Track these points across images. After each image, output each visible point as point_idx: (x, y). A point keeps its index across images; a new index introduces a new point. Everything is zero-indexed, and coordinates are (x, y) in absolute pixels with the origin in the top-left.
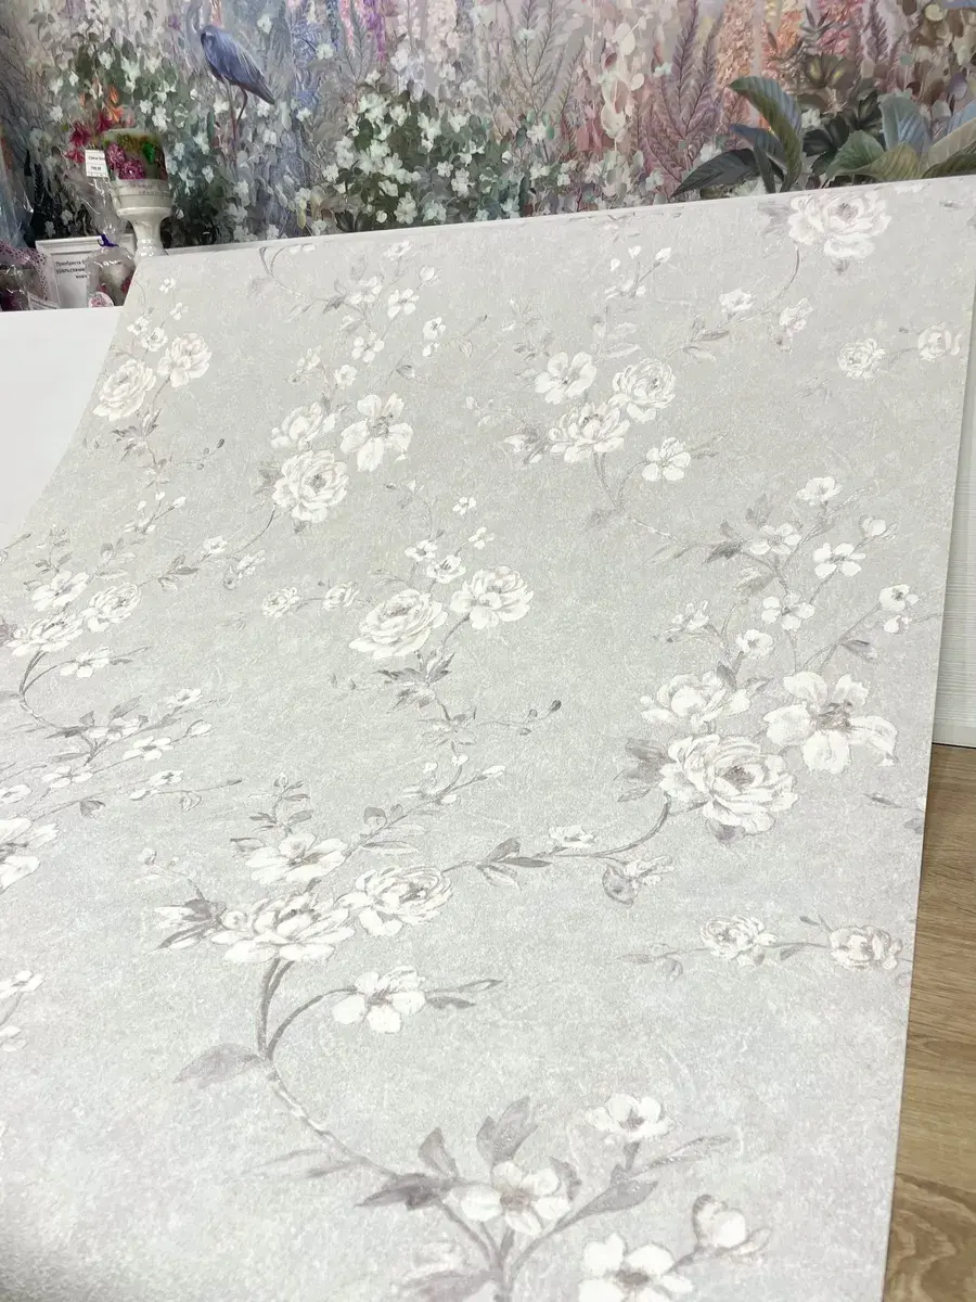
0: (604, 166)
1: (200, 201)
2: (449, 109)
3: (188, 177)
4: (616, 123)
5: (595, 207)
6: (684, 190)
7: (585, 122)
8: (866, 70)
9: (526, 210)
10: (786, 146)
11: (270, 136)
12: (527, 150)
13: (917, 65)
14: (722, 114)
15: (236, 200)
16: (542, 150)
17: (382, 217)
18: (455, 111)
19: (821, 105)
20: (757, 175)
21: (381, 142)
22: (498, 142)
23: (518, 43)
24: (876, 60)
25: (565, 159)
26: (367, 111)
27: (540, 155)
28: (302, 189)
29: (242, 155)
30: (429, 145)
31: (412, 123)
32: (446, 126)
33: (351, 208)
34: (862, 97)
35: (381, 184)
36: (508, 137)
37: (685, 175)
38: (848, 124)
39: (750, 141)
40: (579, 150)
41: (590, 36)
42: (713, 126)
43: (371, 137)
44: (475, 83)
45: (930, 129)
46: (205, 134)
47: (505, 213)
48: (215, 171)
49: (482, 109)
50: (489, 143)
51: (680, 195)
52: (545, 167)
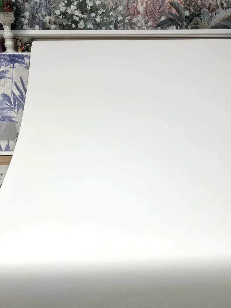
0: (137, 19)
4: (141, 8)
5: (134, 29)
7: (133, 7)
8: (199, 4)
9: (116, 28)
10: (181, 19)
12: (117, 12)
13: (210, 4)
14: (167, 9)
17: (74, 26)
19: (189, 10)
20: (174, 25)
21: (74, 5)
22: (109, 9)
24: (201, 2)
25: (127, 16)
27: (121, 14)
28: (48, 16)
29: (26, 4)
30: (89, 8)
31: (84, 2)
32: (94, 3)
33: (64, 23)
34: (198, 10)
35: (74, 17)
36: (112, 8)
37: (158, 23)
38: (194, 15)
39: (173, 16)
40: (131, 14)
42: (165, 12)
43: (71, 4)
45: (211, 18)
47: (110, 28)
50: (107, 9)
51: (156, 28)
52: (122, 17)
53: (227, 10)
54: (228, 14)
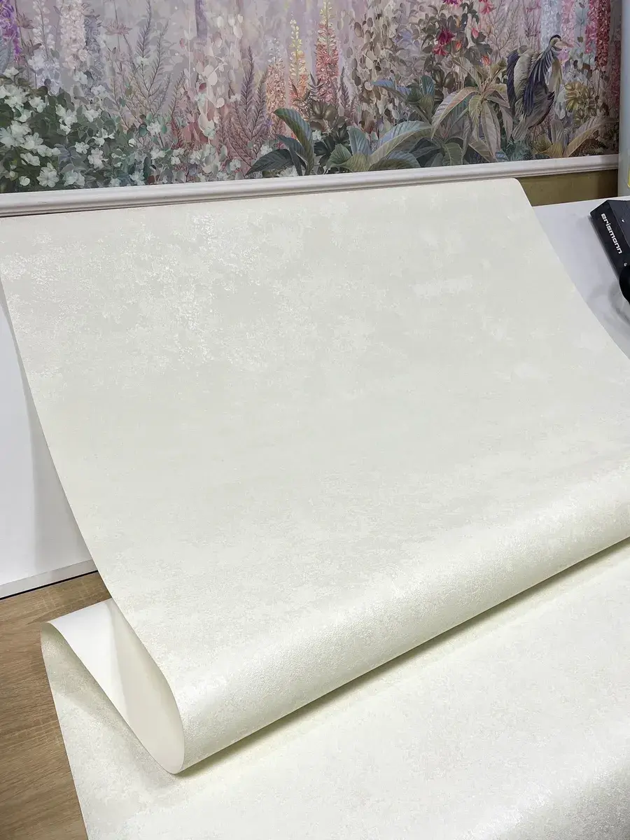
0: (203, 154)
2: (82, 104)
4: (209, 127)
5: (198, 180)
6: (252, 172)
7: (188, 125)
8: (341, 113)
9: (149, 180)
10: (306, 149)
12: (148, 139)
13: (363, 112)
14: (271, 128)
16: (159, 140)
17: (25, 181)
18: (89, 106)
19: (322, 128)
20: (293, 164)
21: (22, 123)
22: (125, 132)
23: (137, 66)
24: (345, 108)
25: (175, 147)
26: (7, 97)
27: (157, 143)
30: (67, 129)
31: (50, 111)
32: (80, 114)
34: (340, 126)
35: (23, 156)
36: (132, 129)
37: (253, 162)
38: (334, 140)
39: (287, 145)
40: (185, 141)
41: (188, 70)
42: (266, 134)
43: (12, 119)
44: (104, 89)
45: (370, 146)
47: (133, 181)
49: (111, 107)
50: (118, 132)
51: (250, 174)
52: (161, 152)
53: (400, 125)
54: (402, 134)
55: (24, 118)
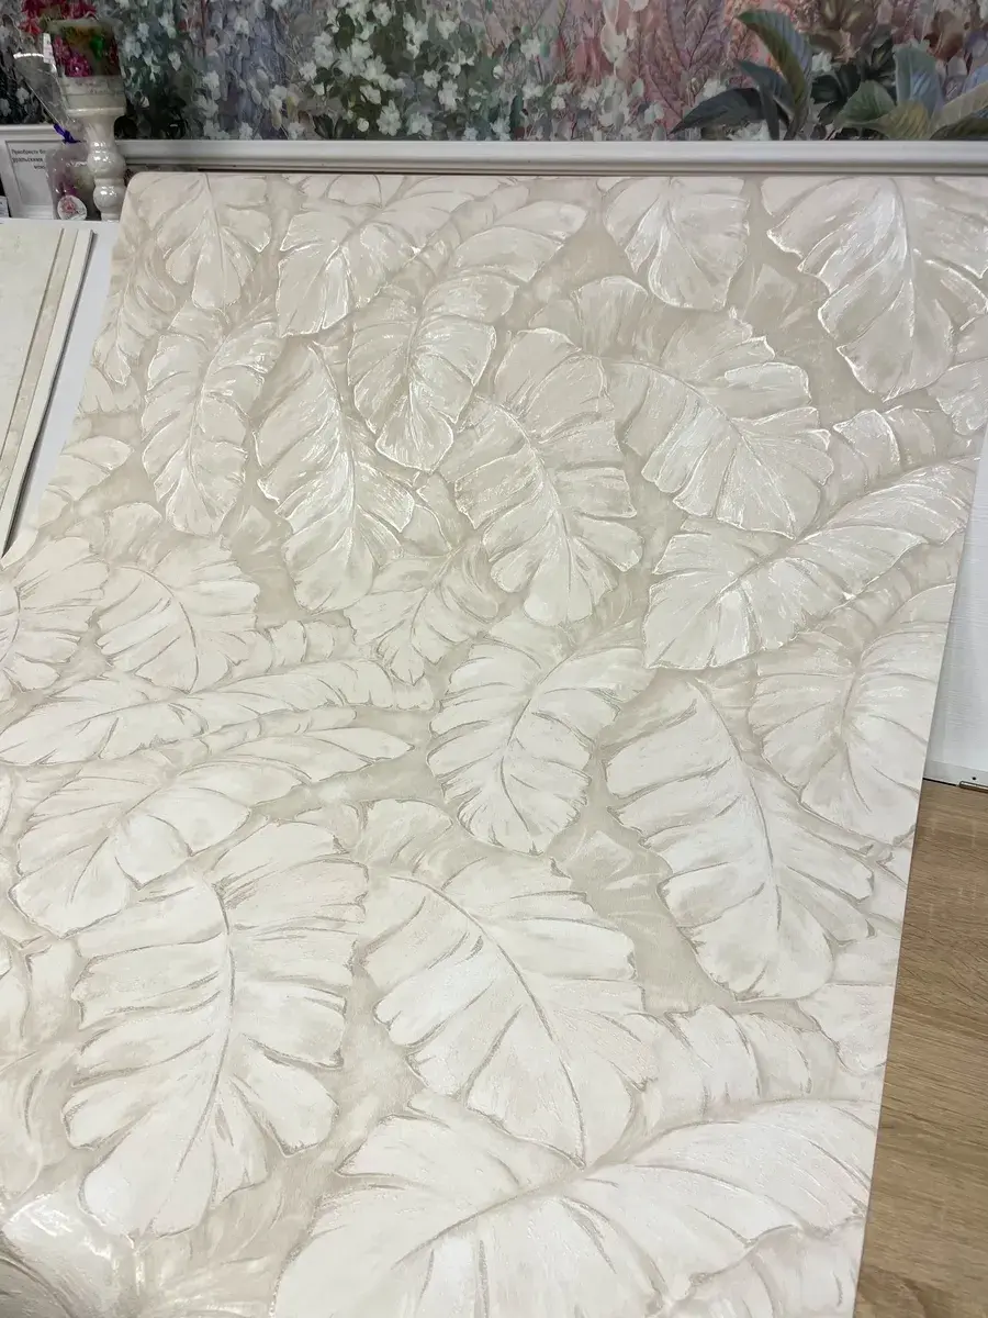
0: (601, 94)
1: (166, 90)
2: (437, 12)
3: (153, 62)
4: (616, 46)
5: (590, 138)
6: (683, 127)
7: (583, 41)
8: (883, 16)
9: (517, 133)
10: (794, 90)
11: (241, 24)
12: (521, 66)
14: (729, 47)
15: (205, 92)
16: (536, 67)
17: (364, 125)
18: (444, 14)
19: (834, 48)
20: (759, 118)
21: (363, 41)
22: (490, 55)
24: (895, 5)
25: (560, 81)
26: (348, 5)
27: (534, 74)
28: (277, 86)
29: (211, 42)
30: (414, 50)
31: (397, 24)
32: (433, 30)
33: (330, 112)
34: (877, 45)
35: (362, 89)
36: (500, 50)
37: (687, 111)
38: (859, 72)
39: (756, 79)
40: (576, 71)
42: (718, 60)
43: (352, 35)
45: (944, 87)
46: (171, 15)
47: (494, 133)
48: (183, 58)
49: (473, 16)
50: (480, 55)
51: (678, 132)
52: (539, 87)
55: (366, 34)
